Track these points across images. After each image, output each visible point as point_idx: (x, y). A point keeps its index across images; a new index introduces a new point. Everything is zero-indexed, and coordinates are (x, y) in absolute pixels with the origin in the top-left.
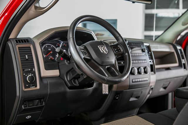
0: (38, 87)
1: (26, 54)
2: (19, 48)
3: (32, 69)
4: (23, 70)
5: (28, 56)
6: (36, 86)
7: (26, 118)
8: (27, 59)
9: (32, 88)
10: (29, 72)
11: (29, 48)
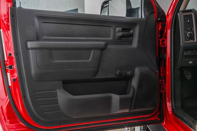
0: (195, 40)
1: (188, 19)
2: (184, 16)
3: (192, 29)
4: (186, 29)
5: (189, 20)
6: (194, 40)
7: (189, 62)
8: (189, 23)
9: (191, 41)
10: (189, 31)
11: (191, 16)
